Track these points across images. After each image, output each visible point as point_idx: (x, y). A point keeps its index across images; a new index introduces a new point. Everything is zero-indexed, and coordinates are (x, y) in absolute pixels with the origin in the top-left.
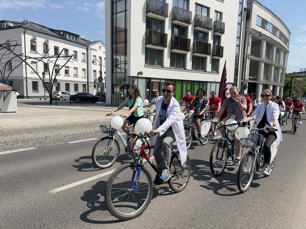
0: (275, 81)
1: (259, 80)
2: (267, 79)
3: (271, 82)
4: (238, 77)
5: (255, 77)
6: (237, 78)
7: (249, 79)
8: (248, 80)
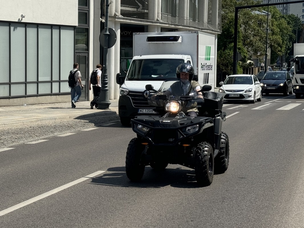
0: (194, 20)
1: (150, 15)
2: (174, 15)
3: (183, 22)
4: (89, 8)
5: (138, 7)
6: (89, 11)
7: (123, 13)
8: (120, 16)
